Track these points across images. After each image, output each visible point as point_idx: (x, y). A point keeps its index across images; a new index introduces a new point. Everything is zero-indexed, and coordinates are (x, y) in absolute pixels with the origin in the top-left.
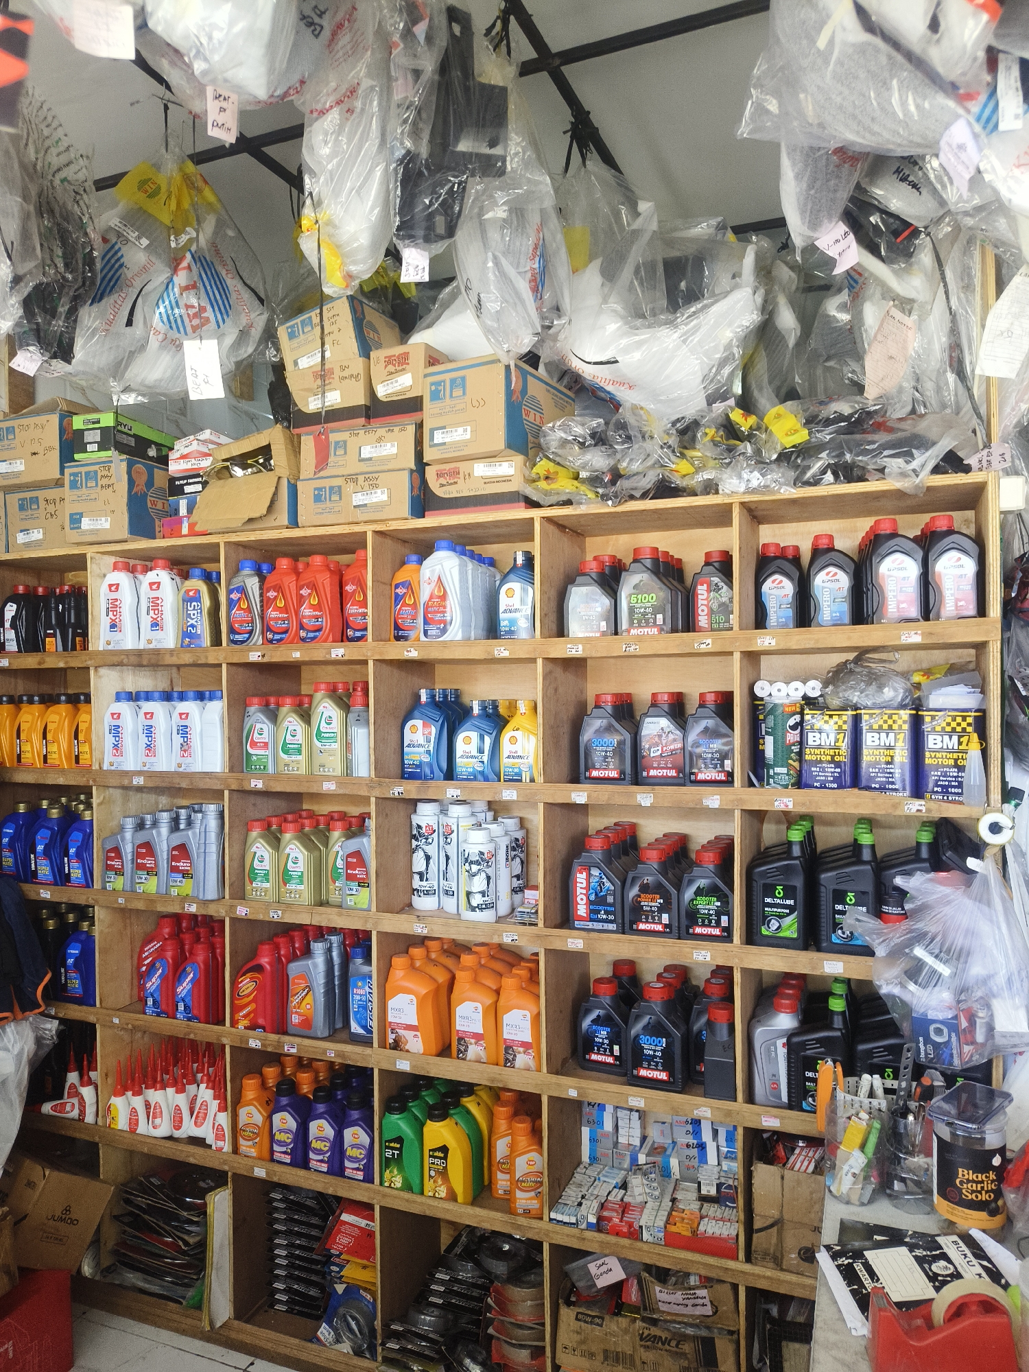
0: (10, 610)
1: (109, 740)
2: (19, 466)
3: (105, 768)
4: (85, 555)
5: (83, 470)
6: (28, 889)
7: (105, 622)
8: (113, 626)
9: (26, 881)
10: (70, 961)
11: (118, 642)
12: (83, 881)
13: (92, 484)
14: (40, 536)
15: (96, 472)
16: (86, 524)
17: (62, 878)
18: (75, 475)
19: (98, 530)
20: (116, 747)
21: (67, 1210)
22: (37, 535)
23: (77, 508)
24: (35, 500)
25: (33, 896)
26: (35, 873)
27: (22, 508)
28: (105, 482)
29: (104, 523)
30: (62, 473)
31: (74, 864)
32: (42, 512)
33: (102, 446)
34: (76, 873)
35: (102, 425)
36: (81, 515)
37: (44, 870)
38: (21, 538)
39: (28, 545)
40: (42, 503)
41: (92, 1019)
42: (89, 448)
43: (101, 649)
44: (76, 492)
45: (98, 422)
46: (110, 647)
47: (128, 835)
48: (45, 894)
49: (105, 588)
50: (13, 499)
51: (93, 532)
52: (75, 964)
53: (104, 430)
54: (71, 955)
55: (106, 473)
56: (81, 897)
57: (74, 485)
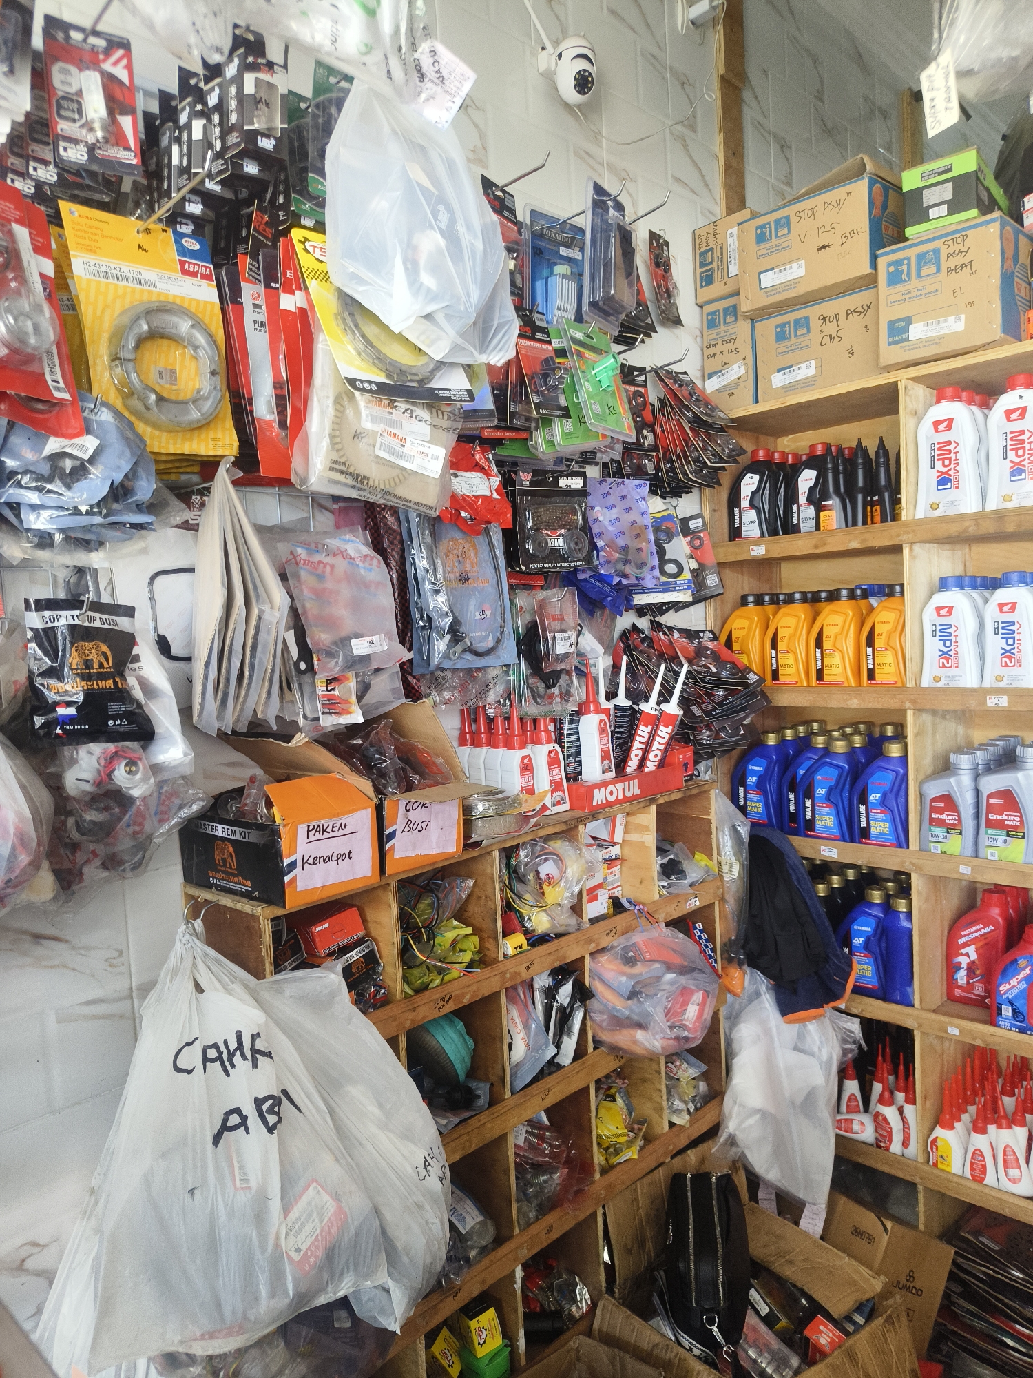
0: (750, 483)
1: (933, 647)
2: (796, 271)
3: (926, 682)
4: (895, 384)
5: (912, 253)
6: (803, 846)
7: (927, 477)
8: (943, 481)
9: (796, 833)
10: (858, 941)
11: (952, 504)
12: (892, 838)
13: (929, 269)
14: (812, 371)
15: (937, 252)
16: (917, 331)
17: (855, 832)
18: (898, 263)
19: (941, 337)
20: (945, 655)
21: (911, 1276)
22: (806, 371)
23: (899, 312)
24: (804, 323)
25: (809, 853)
26: (810, 825)
27: (780, 337)
28: (953, 262)
29: (953, 326)
30: (874, 265)
31: (877, 814)
32: (815, 335)
33: (954, 207)
34: (880, 826)
35: (956, 172)
36: (909, 320)
37: (826, 820)
38: (778, 380)
39: (789, 388)
40: (815, 324)
41: (908, 1023)
42: (933, 213)
43: (920, 514)
44: (900, 288)
45: (950, 170)
46: (937, 513)
47: (966, 779)
48: (830, 852)
49: (926, 426)
50: (767, 328)
51: (928, 342)
52: (867, 946)
53: (960, 183)
54: (860, 934)
55: (958, 247)
56: (887, 859)
57: (894, 279)
